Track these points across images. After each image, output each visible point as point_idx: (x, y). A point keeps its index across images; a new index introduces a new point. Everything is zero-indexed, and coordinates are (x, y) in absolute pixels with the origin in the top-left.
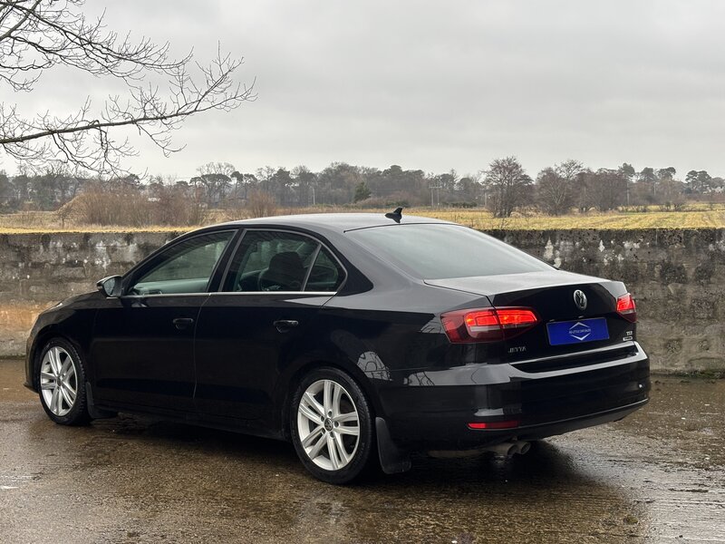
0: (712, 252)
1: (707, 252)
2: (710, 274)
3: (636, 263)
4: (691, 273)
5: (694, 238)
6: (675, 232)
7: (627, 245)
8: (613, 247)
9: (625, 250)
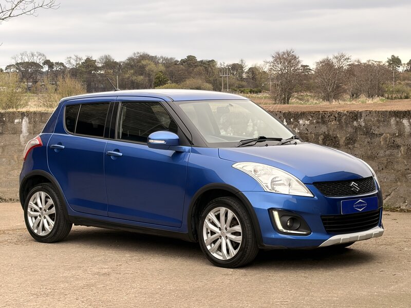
0: (355, 127)
1: (353, 127)
2: (355, 142)
3: (307, 134)
4: (342, 141)
5: (344, 117)
6: (331, 113)
7: (301, 122)
8: (293, 124)
9: (300, 125)
